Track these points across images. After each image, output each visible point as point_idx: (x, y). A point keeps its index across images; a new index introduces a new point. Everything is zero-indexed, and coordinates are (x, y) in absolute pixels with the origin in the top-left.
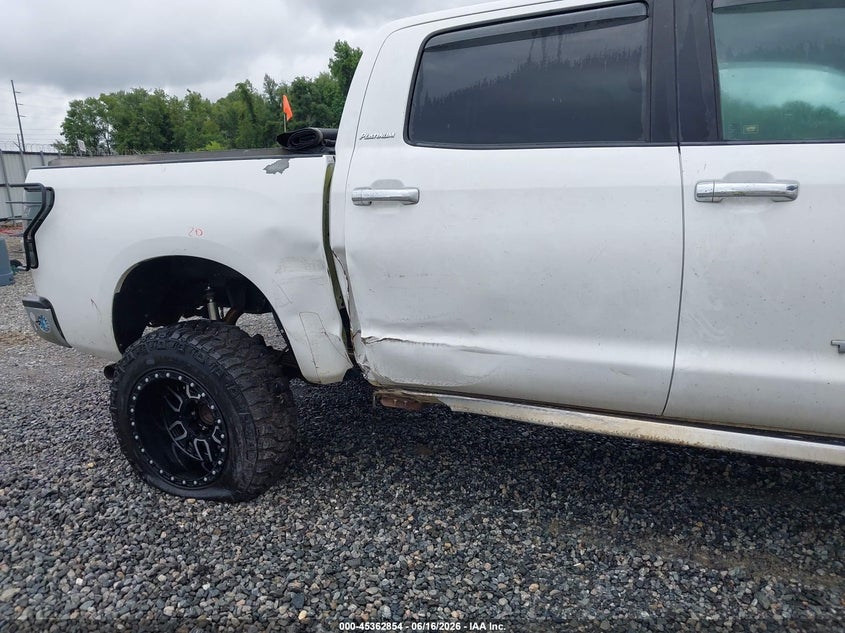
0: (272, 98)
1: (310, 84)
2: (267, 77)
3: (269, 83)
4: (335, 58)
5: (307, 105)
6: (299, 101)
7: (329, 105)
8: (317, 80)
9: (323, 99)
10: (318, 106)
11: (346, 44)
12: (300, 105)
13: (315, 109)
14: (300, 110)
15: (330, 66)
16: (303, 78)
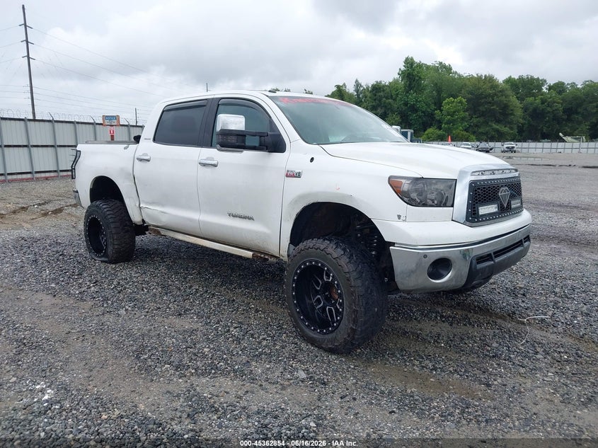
0: (358, 95)
1: (385, 86)
2: (357, 81)
3: (358, 85)
4: (403, 68)
5: (380, 101)
6: (375, 98)
7: (395, 100)
8: (390, 83)
9: (392, 96)
10: (387, 101)
11: (412, 59)
12: (375, 100)
13: (385, 103)
14: (374, 104)
15: (399, 74)
16: (381, 82)
